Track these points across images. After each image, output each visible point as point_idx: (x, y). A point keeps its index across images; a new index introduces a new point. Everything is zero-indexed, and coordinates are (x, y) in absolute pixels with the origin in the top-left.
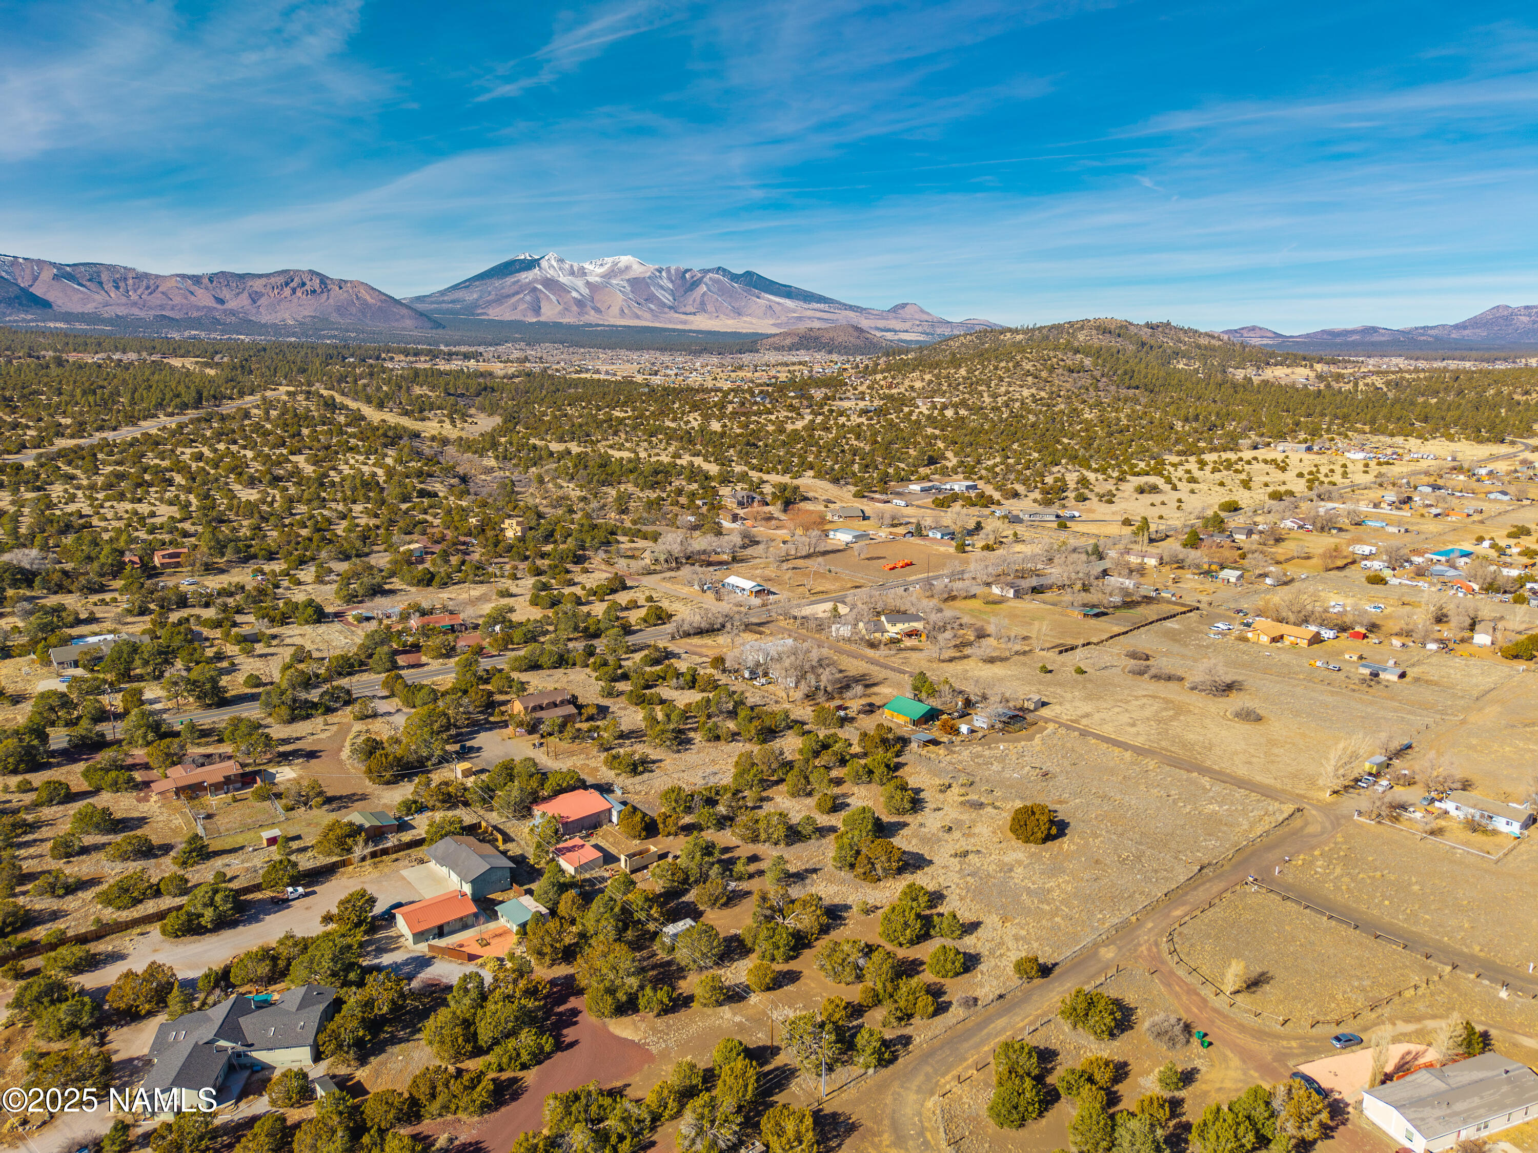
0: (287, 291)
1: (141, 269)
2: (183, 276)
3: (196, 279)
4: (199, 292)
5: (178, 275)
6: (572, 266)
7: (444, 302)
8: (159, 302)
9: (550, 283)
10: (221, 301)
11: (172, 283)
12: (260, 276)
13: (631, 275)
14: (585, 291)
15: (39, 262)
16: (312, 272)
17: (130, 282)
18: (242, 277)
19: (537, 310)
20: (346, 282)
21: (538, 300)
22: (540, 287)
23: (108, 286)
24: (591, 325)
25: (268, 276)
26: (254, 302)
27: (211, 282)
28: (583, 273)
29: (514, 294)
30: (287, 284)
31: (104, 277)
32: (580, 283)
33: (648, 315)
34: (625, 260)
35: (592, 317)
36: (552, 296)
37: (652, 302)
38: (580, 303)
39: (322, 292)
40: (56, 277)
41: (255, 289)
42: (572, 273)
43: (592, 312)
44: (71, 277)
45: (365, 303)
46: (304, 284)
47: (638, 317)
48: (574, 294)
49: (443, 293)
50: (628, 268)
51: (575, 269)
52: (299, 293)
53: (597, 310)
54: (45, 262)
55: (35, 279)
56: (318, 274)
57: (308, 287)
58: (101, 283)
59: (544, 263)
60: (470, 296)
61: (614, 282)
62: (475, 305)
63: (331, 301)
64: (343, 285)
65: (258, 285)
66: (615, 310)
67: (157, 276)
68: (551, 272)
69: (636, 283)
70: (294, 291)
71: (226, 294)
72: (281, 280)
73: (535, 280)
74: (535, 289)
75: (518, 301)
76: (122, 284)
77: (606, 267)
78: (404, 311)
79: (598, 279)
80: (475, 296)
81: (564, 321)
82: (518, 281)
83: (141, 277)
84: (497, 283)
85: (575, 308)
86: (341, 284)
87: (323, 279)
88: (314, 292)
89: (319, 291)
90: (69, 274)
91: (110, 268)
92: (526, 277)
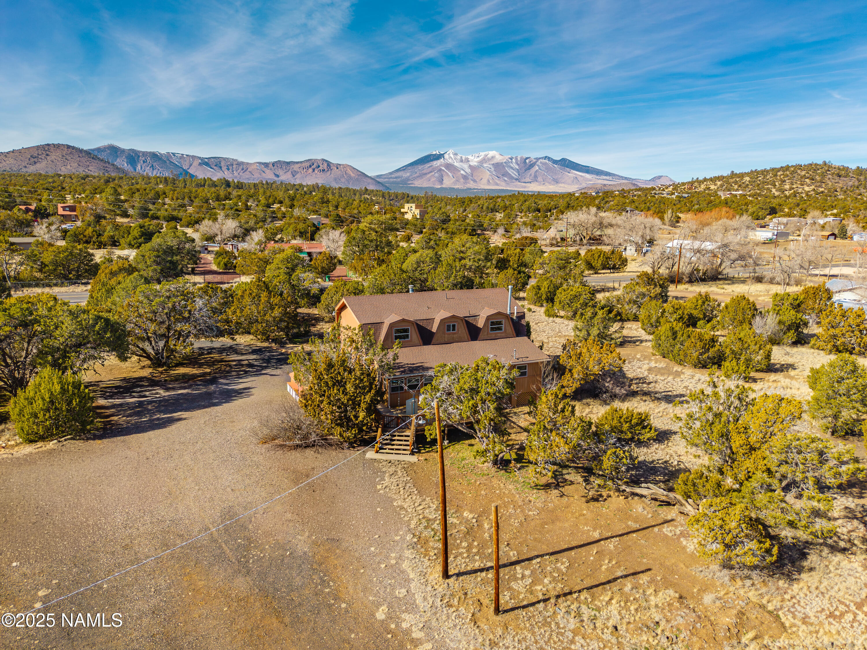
0: (310, 170)
1: (241, 159)
2: (260, 163)
3: (266, 165)
4: (267, 171)
5: (258, 163)
6: (461, 157)
7: (391, 178)
8: (247, 177)
9: (449, 166)
10: (277, 176)
11: (254, 167)
12: (298, 163)
13: (495, 161)
14: (468, 171)
15: (193, 157)
16: (324, 160)
17: (235, 166)
18: (288, 163)
19: (441, 181)
20: (340, 165)
21: (442, 176)
22: (443, 168)
23: (224, 168)
24: (470, 189)
25: (301, 162)
26: (294, 176)
27: (274, 166)
28: (467, 161)
29: (429, 173)
30: (310, 166)
31: (223, 164)
32: (465, 166)
33: (503, 183)
34: (491, 153)
35: (471, 185)
36: (449, 173)
37: (506, 177)
38: (465, 178)
39: (328, 171)
40: (200, 164)
41: (295, 169)
42: (462, 161)
43: (472, 182)
44: (207, 164)
45: (350, 176)
46: (319, 166)
47: (497, 184)
48: (462, 172)
49: (391, 173)
50: (493, 157)
51: (463, 159)
52: (316, 171)
53: (475, 181)
54: (195, 156)
55: (191, 165)
56: (326, 161)
57: (321, 168)
58: (221, 167)
59: (446, 156)
60: (406, 175)
61: (485, 165)
62: (408, 179)
63: (332, 175)
64: (339, 166)
65: (296, 167)
66: (485, 181)
67: (248, 163)
68: (450, 161)
69: (498, 166)
70: (314, 170)
71: (280, 172)
72: (308, 164)
73: (441, 165)
74: (440, 170)
75: (431, 177)
76: (231, 168)
77: (481, 158)
78: (370, 181)
79: (476, 164)
80: (408, 174)
81: (456, 187)
82: (431, 166)
83: (240, 164)
84: (420, 167)
85: (462, 180)
86: (338, 166)
87: (329, 164)
88: (324, 170)
89: (326, 169)
90: (206, 162)
91: (224, 159)
92: (436, 163)
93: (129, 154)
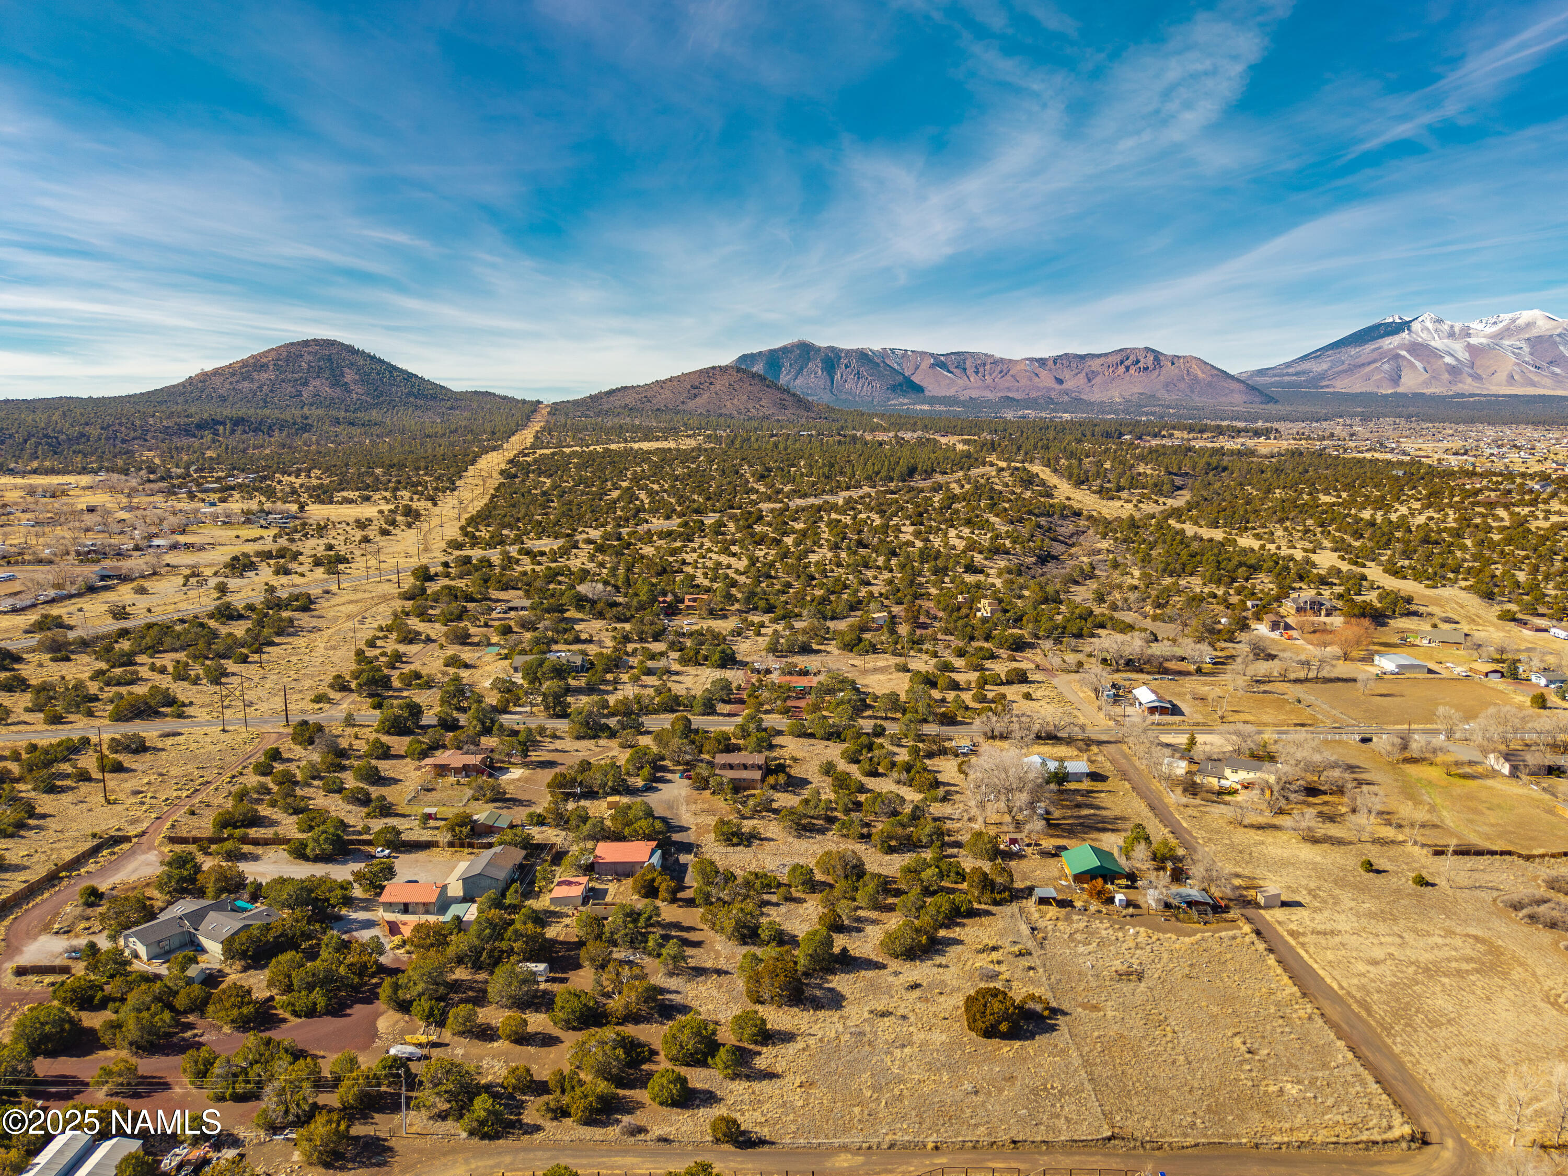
0: (1122, 369)
1: (998, 354)
2: (1032, 360)
3: (1042, 362)
4: (1043, 373)
5: (1027, 359)
6: (1452, 327)
8: (1007, 385)
9: (1417, 349)
10: (1060, 381)
11: (1021, 367)
12: (1099, 356)
13: (1534, 333)
14: (1464, 356)
15: (923, 354)
16: (1148, 349)
17: (988, 367)
18: (1082, 358)
19: (1396, 379)
20: (1179, 357)
21: (1399, 369)
22: (1403, 353)
23: (970, 371)
24: (1462, 395)
25: (1106, 355)
26: (1089, 380)
27: (1055, 363)
28: (1466, 332)
29: (1369, 363)
30: (1122, 362)
31: (969, 364)
32: (1458, 347)
33: (1548, 382)
34: (1526, 316)
35: (1467, 386)
36: (1417, 363)
37: (1558, 366)
38: (1454, 371)
39: (1154, 369)
40: (932, 366)
41: (1093, 368)
42: (1452, 335)
43: (1469, 380)
44: (943, 365)
45: (1195, 378)
46: (1138, 362)
47: (1533, 384)
48: (1448, 360)
50: (1529, 325)
51: (1457, 329)
52: (1132, 371)
53: (1477, 377)
54: (925, 353)
55: (917, 368)
56: (1153, 351)
57: (1141, 365)
58: (965, 369)
59: (1416, 326)
60: (1318, 367)
61: (1506, 342)
62: (1322, 376)
63: (1162, 377)
64: (1176, 361)
65: (1095, 365)
66: (1502, 376)
67: (1011, 361)
68: (1424, 335)
69: (1540, 344)
70: (1128, 368)
71: (1066, 374)
72: (1118, 358)
73: (1401, 347)
74: (1398, 356)
75: (1373, 371)
76: (981, 369)
77: (1501, 325)
78: (1235, 385)
79: (1484, 341)
80: (1324, 366)
81: (1428, 391)
82: (1379, 348)
83: (996, 362)
84: (1353, 351)
85: (1446, 376)
86: (1174, 359)
87: (1157, 355)
88: (1146, 369)
89: (1151, 367)
90: (942, 362)
91: (973, 355)
92: (1390, 343)
93: (827, 355)
